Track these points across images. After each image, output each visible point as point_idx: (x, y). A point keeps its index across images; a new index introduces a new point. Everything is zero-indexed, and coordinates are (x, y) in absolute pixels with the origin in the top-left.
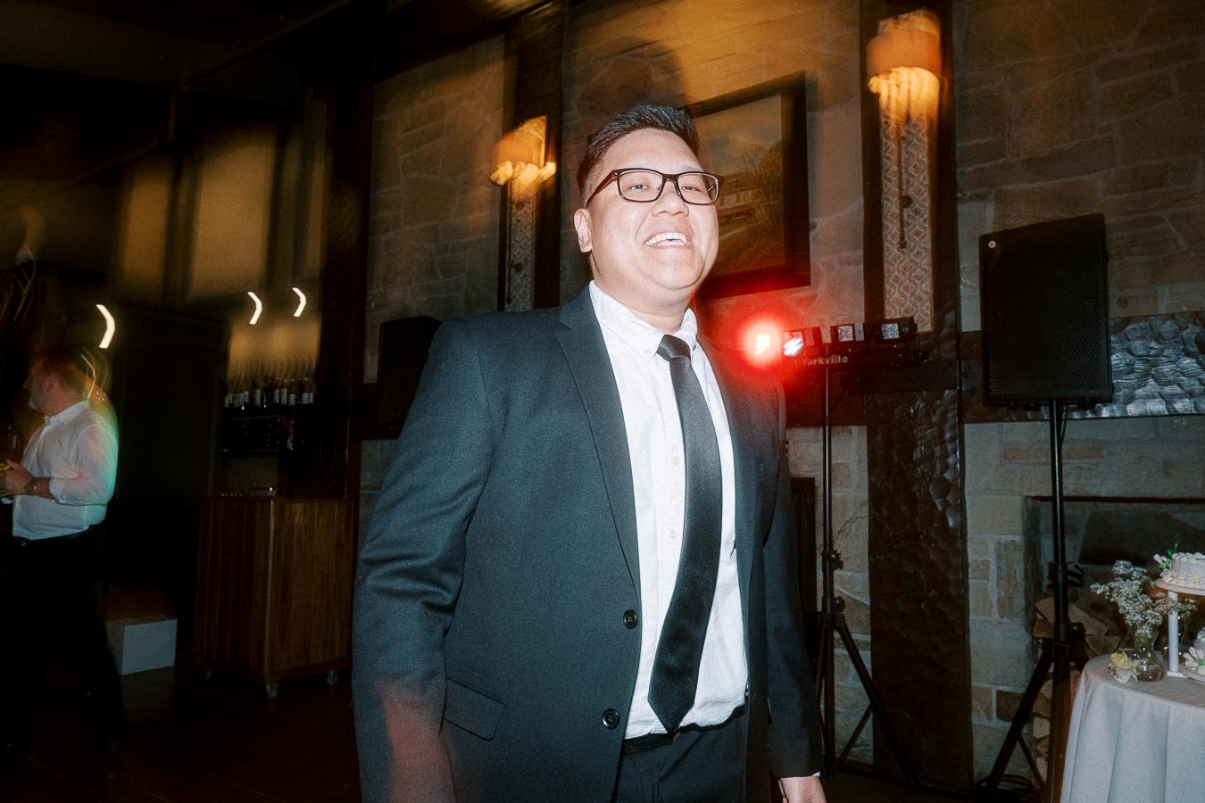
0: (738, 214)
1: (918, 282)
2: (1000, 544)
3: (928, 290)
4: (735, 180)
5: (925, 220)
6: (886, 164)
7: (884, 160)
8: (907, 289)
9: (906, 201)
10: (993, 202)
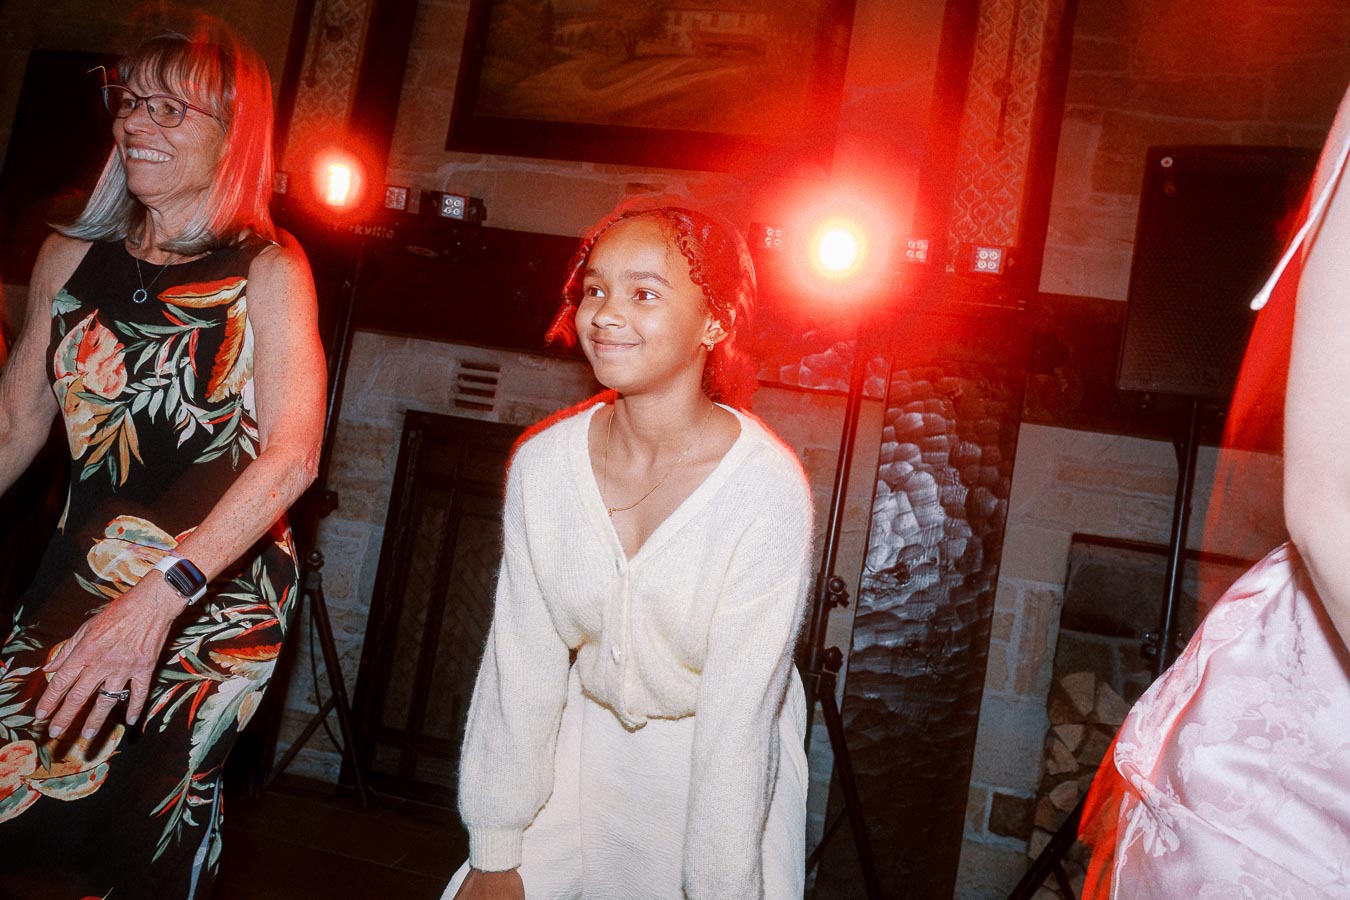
1: (1001, 208)
2: (1032, 593)
3: (1014, 221)
5: (1025, 122)
6: (983, 27)
7: (982, 20)
8: (983, 214)
9: (1003, 88)
10: (1101, 127)
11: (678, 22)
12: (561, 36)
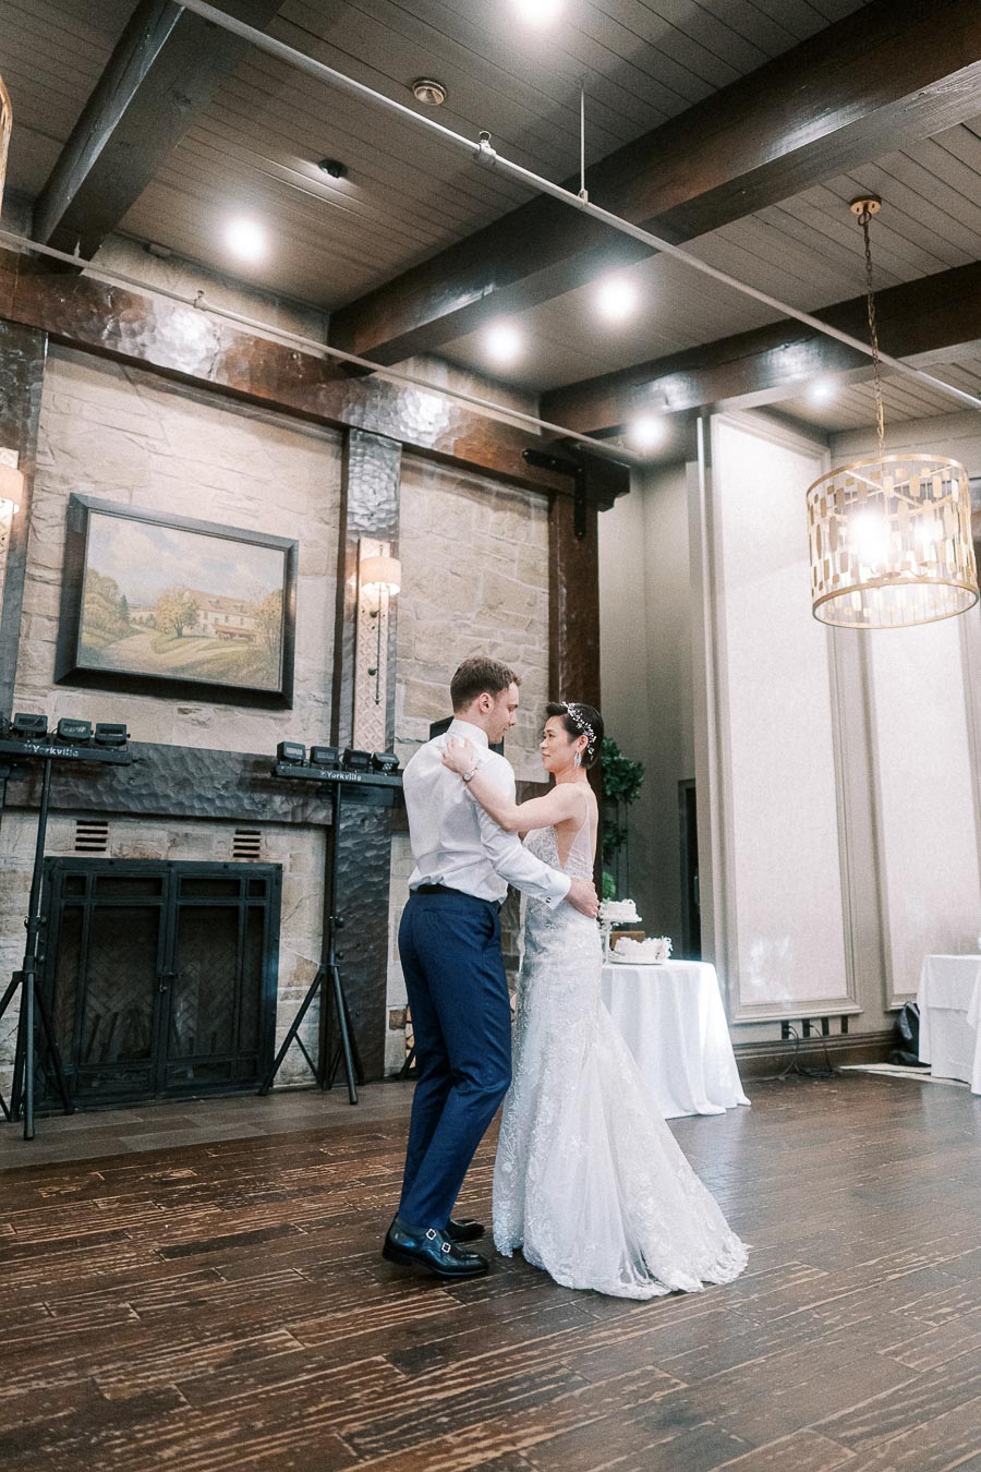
0: (241, 636)
4: (240, 605)
8: (369, 732)
10: (404, 686)
11: (206, 618)
12: (134, 619)
